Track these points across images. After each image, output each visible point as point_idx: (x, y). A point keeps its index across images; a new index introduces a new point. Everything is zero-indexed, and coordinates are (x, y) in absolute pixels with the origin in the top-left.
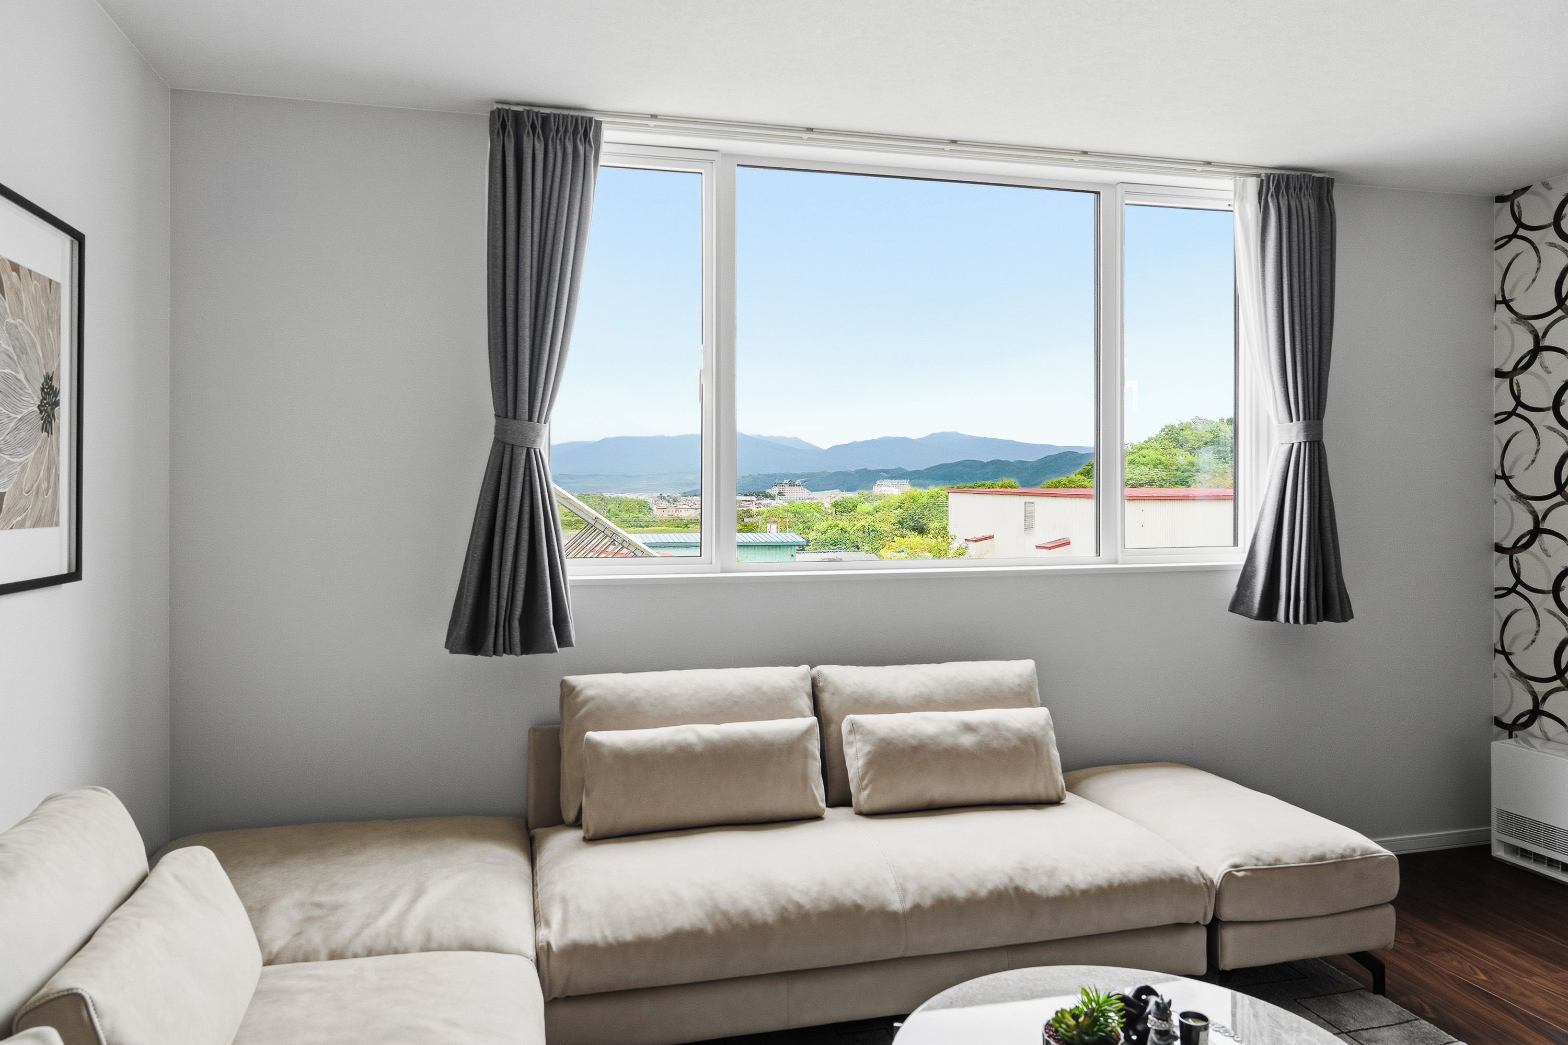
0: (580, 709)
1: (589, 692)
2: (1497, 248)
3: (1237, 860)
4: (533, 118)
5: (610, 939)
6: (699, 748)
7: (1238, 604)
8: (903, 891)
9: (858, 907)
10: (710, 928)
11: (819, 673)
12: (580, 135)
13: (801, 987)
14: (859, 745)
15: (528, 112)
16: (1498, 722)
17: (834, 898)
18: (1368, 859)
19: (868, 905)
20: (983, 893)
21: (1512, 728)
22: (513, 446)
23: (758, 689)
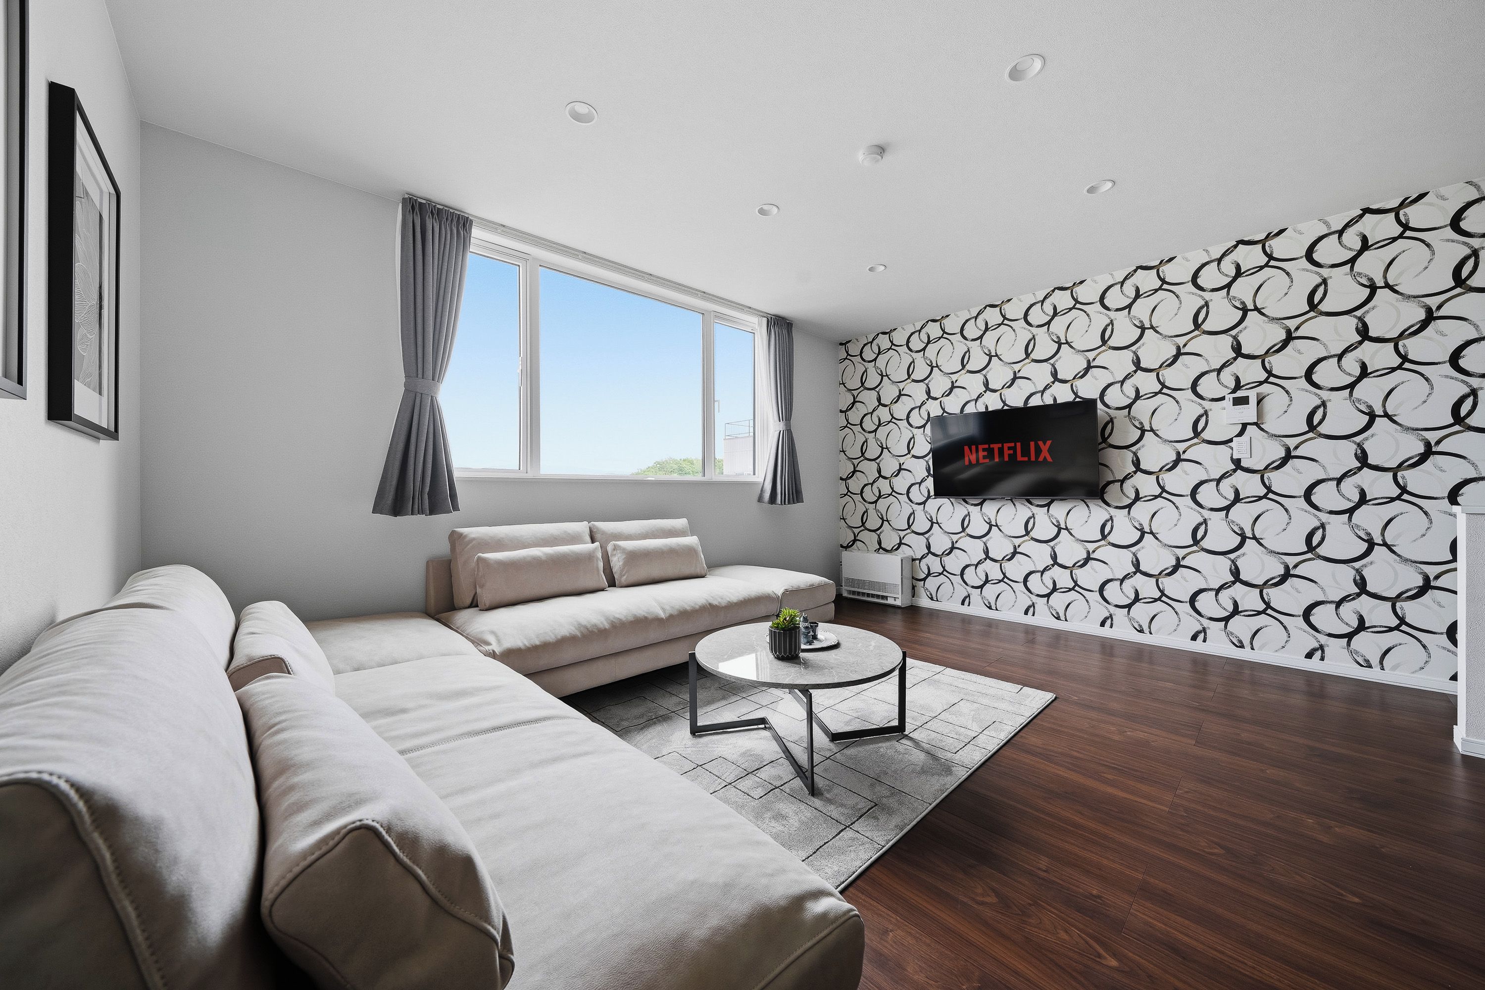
0: (468, 545)
1: (473, 536)
2: (840, 363)
3: (786, 588)
4: (413, 202)
5: (527, 644)
6: (544, 558)
7: (760, 499)
8: (664, 610)
9: (646, 618)
10: (579, 634)
11: (594, 525)
12: (461, 225)
13: (621, 660)
14: (619, 555)
15: (410, 198)
16: (842, 546)
17: (635, 615)
18: (826, 584)
19: (650, 616)
20: (697, 607)
21: (847, 547)
22: (422, 394)
23: (565, 532)
